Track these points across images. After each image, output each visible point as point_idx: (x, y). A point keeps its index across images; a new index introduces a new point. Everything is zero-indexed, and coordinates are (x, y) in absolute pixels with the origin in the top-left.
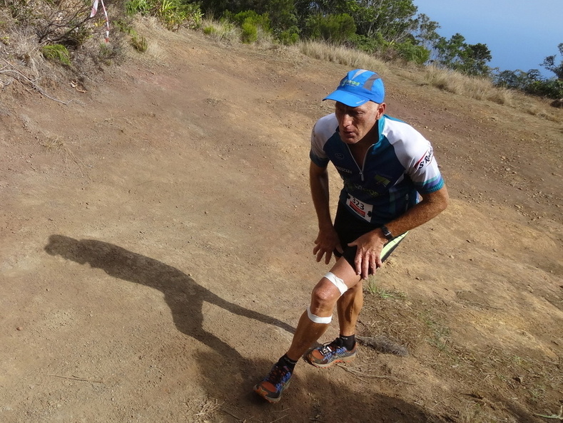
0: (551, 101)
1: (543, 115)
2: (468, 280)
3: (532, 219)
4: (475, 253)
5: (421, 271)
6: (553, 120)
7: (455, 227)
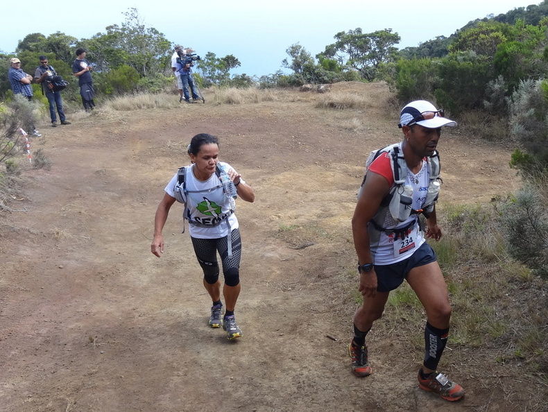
0: (298, 89)
1: (299, 100)
2: (317, 209)
3: (327, 166)
4: (312, 195)
5: (295, 214)
6: (306, 101)
7: (294, 187)
